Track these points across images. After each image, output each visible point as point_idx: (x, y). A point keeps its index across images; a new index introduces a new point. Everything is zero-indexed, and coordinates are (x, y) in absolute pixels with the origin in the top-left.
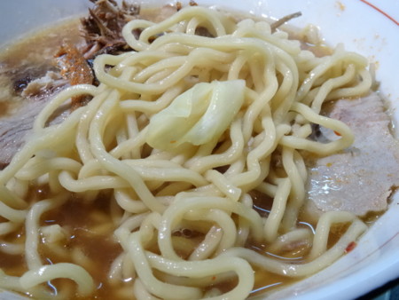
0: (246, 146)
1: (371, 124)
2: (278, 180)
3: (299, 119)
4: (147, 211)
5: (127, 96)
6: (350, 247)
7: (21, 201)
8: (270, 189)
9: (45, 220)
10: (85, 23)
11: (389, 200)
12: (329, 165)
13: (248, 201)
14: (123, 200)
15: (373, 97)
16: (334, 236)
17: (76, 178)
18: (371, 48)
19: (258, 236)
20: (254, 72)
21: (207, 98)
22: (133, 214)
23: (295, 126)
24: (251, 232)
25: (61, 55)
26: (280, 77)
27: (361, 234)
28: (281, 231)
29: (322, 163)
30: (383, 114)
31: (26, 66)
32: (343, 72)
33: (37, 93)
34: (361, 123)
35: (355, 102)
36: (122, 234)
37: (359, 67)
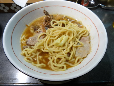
0: (67, 46)
1: (87, 41)
2: (72, 51)
3: (76, 41)
4: (53, 55)
5: (51, 37)
6: (80, 63)
7: (36, 52)
8: (70, 52)
9: (40, 55)
10: (45, 20)
11: (87, 56)
12: (79, 49)
13: (67, 55)
14: (50, 54)
15: (88, 37)
16: (78, 60)
17: (44, 49)
18: (91, 26)
19: (68, 60)
20: (70, 33)
21: (63, 38)
22: (51, 56)
23: (75, 42)
24: (67, 59)
25: (41, 25)
26: (74, 35)
27: (82, 61)
28: (71, 59)
29: (78, 48)
30: (89, 40)
31: (36, 26)
32: (84, 32)
33: (38, 32)
34: (85, 41)
35: (85, 37)
36: (49, 58)
37: (87, 31)
